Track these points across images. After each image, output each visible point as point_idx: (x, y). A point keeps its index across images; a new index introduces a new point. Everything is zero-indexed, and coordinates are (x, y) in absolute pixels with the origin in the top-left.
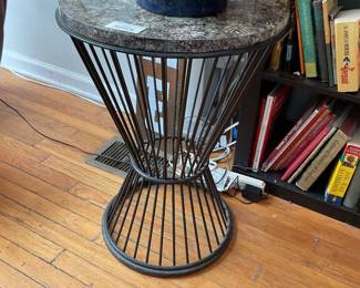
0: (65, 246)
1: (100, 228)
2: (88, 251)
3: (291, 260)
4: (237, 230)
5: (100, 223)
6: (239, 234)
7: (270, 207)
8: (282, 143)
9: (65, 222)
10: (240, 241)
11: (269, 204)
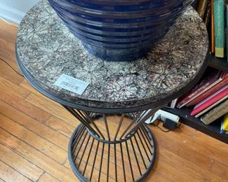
0: (45, 169)
1: (67, 154)
2: (60, 173)
3: (194, 178)
4: (159, 154)
5: (67, 150)
6: (160, 158)
7: (182, 134)
8: (193, 94)
9: (43, 150)
10: (161, 163)
11: (181, 131)
